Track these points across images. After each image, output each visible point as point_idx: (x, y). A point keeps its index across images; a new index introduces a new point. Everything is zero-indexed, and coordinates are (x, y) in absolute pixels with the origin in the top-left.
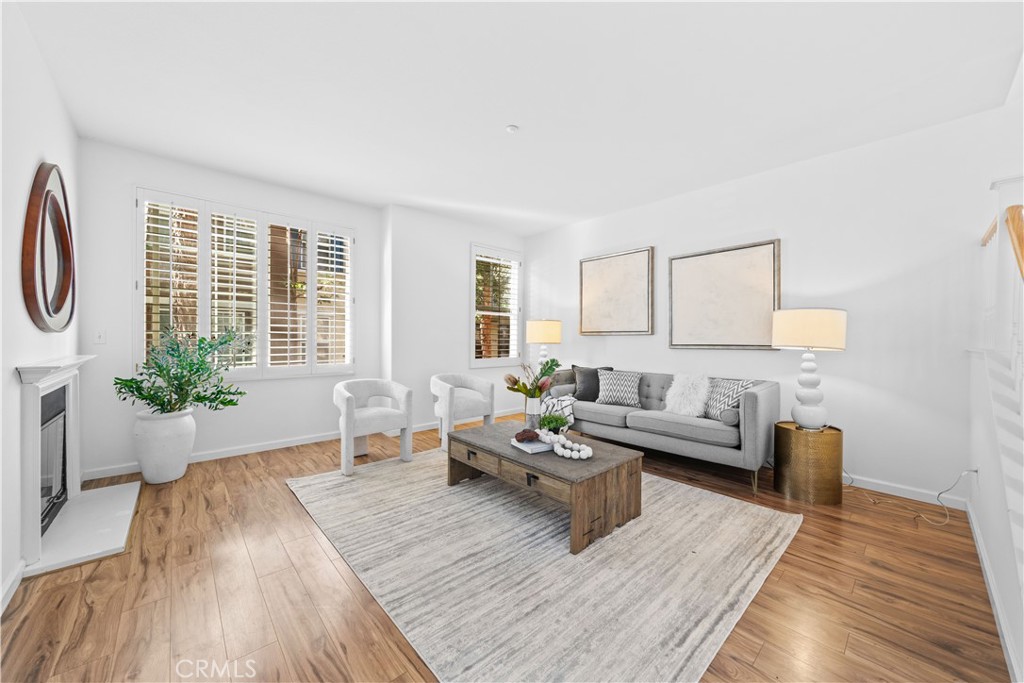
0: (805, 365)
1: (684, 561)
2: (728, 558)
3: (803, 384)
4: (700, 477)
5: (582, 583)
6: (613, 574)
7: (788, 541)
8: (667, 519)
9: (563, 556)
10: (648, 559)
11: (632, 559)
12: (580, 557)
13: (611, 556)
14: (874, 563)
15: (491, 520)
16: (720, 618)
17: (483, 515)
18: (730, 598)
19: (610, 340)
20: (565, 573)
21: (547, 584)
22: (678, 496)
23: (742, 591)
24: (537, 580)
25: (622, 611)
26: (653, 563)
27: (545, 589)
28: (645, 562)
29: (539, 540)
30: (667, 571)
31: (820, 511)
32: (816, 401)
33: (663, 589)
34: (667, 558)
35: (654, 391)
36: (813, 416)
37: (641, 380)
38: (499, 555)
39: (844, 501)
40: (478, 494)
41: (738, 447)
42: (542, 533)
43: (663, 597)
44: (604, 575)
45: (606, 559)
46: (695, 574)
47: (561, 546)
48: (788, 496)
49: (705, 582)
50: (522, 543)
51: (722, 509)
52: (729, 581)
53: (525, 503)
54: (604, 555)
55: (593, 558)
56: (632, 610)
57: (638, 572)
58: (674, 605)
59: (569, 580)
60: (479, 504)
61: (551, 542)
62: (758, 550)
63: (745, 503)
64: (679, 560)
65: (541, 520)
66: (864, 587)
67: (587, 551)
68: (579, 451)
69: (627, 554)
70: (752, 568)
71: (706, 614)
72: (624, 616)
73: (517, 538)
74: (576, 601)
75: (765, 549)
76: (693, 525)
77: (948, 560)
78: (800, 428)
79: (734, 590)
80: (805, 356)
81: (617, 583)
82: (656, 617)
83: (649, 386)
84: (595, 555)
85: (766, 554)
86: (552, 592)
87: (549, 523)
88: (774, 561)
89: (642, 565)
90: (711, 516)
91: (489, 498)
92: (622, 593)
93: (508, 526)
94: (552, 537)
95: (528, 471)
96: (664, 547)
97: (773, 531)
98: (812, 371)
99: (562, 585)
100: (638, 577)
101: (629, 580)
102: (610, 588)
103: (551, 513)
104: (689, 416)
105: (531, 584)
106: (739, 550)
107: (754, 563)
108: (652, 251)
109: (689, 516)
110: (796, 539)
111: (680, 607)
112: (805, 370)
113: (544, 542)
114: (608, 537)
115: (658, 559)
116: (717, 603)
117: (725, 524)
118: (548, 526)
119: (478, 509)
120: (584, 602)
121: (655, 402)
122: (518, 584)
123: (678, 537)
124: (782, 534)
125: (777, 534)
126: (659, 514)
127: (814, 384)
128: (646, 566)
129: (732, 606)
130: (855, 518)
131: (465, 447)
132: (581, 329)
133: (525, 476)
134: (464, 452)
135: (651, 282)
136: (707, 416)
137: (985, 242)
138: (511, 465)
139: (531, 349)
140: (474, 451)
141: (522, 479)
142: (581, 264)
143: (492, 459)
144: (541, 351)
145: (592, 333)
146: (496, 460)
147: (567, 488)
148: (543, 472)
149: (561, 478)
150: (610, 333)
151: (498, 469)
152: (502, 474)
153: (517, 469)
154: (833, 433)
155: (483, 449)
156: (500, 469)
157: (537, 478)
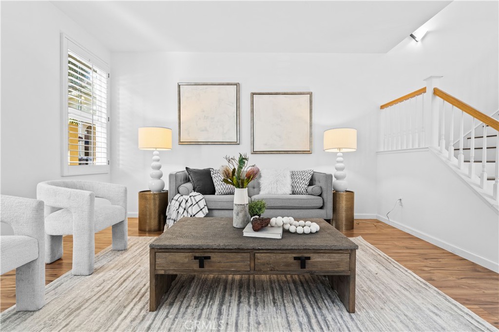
0: (338, 159)
1: (385, 281)
2: (387, 269)
3: (337, 169)
7: (378, 250)
9: (351, 318)
10: (376, 289)
13: (364, 299)
18: (431, 291)
28: (380, 293)
32: (342, 178)
34: (378, 284)
36: (343, 185)
41: (321, 208)
46: (401, 286)
52: (413, 282)
54: (361, 301)
68: (309, 226)
75: (384, 258)
77: (410, 238)
80: (339, 154)
88: (396, 262)
89: (383, 296)
95: (296, 255)
96: (364, 277)
98: (341, 162)
106: (381, 263)
108: (238, 86)
110: (377, 248)
112: (338, 162)
115: (377, 287)
116: (435, 296)
125: (372, 249)
127: (342, 169)
129: (440, 294)
131: (187, 254)
132: (180, 139)
133: (292, 260)
134: (186, 260)
135: (238, 108)
136: (293, 193)
137: (382, 107)
138: (272, 255)
139: (121, 157)
140: (207, 255)
141: (288, 265)
142: (179, 86)
143: (239, 256)
144: (154, 156)
145: (190, 143)
146: (247, 255)
147: (346, 257)
148: (317, 251)
149: (341, 250)
150: (207, 143)
151: (250, 265)
152: (256, 269)
153: (280, 257)
154: (351, 193)
155: (224, 249)
156: (252, 265)
157: (309, 258)
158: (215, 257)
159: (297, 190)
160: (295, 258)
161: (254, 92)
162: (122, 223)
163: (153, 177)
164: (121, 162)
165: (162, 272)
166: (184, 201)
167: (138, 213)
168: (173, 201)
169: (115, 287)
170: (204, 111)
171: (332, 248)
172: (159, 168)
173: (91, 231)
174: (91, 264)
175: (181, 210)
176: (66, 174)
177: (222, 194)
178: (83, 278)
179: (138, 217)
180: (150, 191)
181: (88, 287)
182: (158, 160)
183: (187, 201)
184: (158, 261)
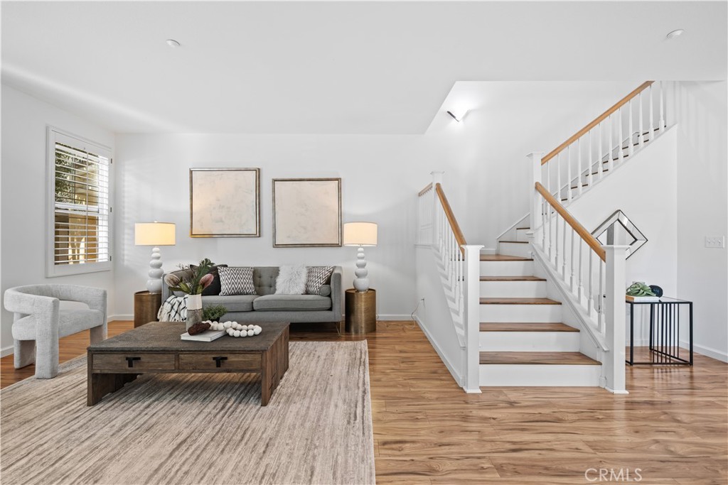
0: (360, 255)
1: (330, 382)
2: (348, 372)
3: (359, 266)
4: (306, 335)
5: (284, 418)
6: (298, 405)
7: (367, 354)
8: (305, 364)
9: (258, 410)
10: (312, 388)
11: (302, 392)
12: (270, 406)
13: (289, 396)
14: (401, 352)
15: (173, 414)
16: (363, 400)
17: (161, 413)
18: (361, 389)
19: (221, 241)
20: (269, 419)
21: (263, 430)
22: (302, 349)
23: (364, 384)
24: (253, 432)
25: (318, 420)
26: (315, 390)
27: (263, 433)
28: (311, 391)
29: (231, 409)
30: (325, 390)
31: (370, 336)
32: (364, 275)
33: (330, 399)
34: (320, 384)
35: (265, 279)
36: (363, 283)
37: (254, 272)
38: (207, 432)
39: (377, 328)
40: (137, 400)
41: (330, 309)
42: (229, 404)
43: (332, 403)
44: (294, 408)
45: (288, 399)
46: (340, 386)
47: (251, 406)
48: (353, 333)
49: (346, 387)
50: (218, 417)
51: (329, 349)
52: (356, 382)
53: (194, 391)
54: (284, 398)
55: (279, 403)
56: (322, 417)
57: (311, 398)
58: (340, 404)
59: (275, 421)
60: (148, 406)
61: (241, 407)
62: (358, 363)
63: (338, 343)
64: (327, 383)
65: (220, 396)
66: (403, 362)
67: (272, 401)
68: (247, 331)
69: (298, 392)
70: (361, 372)
71: (357, 402)
72: (321, 422)
73: (212, 416)
74: (289, 429)
75: (361, 361)
76: (321, 362)
77: (420, 342)
78: (358, 291)
79: (361, 385)
80: (360, 249)
81: (305, 409)
82: (336, 414)
83: (260, 277)
84: (279, 400)
85: (362, 363)
86: (269, 432)
87: (229, 396)
88: (367, 365)
89: (311, 393)
90: (327, 355)
91: (153, 399)
92: (311, 412)
93: (195, 412)
94: (240, 403)
95: (213, 356)
96: (315, 379)
97: (359, 352)
98: (362, 258)
99: (273, 426)
100: (314, 400)
101: (309, 403)
102: (303, 412)
103: (224, 388)
104: (297, 294)
105: (250, 436)
106: (351, 366)
107: (361, 369)
108: (258, 171)
109: (316, 358)
110: (369, 352)
111: (344, 404)
112: (359, 258)
113: (236, 408)
114: (279, 387)
115: (316, 386)
116: (358, 394)
117: (336, 356)
118: (230, 398)
119: (151, 411)
120: (294, 428)
121: (266, 289)
122: (241, 440)
123: (318, 372)
124: (363, 352)
125: (361, 353)
126: (299, 363)
127: (363, 266)
128: (313, 393)
129: (364, 392)
130: (384, 335)
131: (120, 356)
132: (192, 232)
133: (212, 360)
134: (120, 361)
135: (258, 196)
136: (307, 293)
137: (420, 194)
138: (194, 356)
139: (126, 252)
140: (137, 356)
141: (208, 364)
142: (191, 172)
143: (165, 357)
144: (153, 253)
145: (203, 236)
146: (172, 356)
147: (258, 357)
148: (233, 352)
149: (252, 351)
150: (222, 236)
151: (175, 365)
152: (180, 368)
153: (201, 357)
154: (372, 292)
155: (151, 351)
156: (177, 364)
157: (226, 358)
158: (144, 358)
159: (311, 289)
160: (214, 358)
161: (275, 178)
162: (100, 327)
163: (151, 276)
164: (126, 257)
165: (98, 372)
166: (177, 304)
167: (133, 315)
168: (166, 303)
169: (69, 388)
170: (218, 200)
171: (246, 349)
172: (159, 266)
173: (53, 335)
174: (53, 368)
175: (173, 313)
176: (50, 274)
177: (226, 295)
178: (44, 381)
179: (133, 319)
180: (148, 292)
181: (44, 388)
182: (158, 258)
183: (180, 303)
184: (95, 362)
